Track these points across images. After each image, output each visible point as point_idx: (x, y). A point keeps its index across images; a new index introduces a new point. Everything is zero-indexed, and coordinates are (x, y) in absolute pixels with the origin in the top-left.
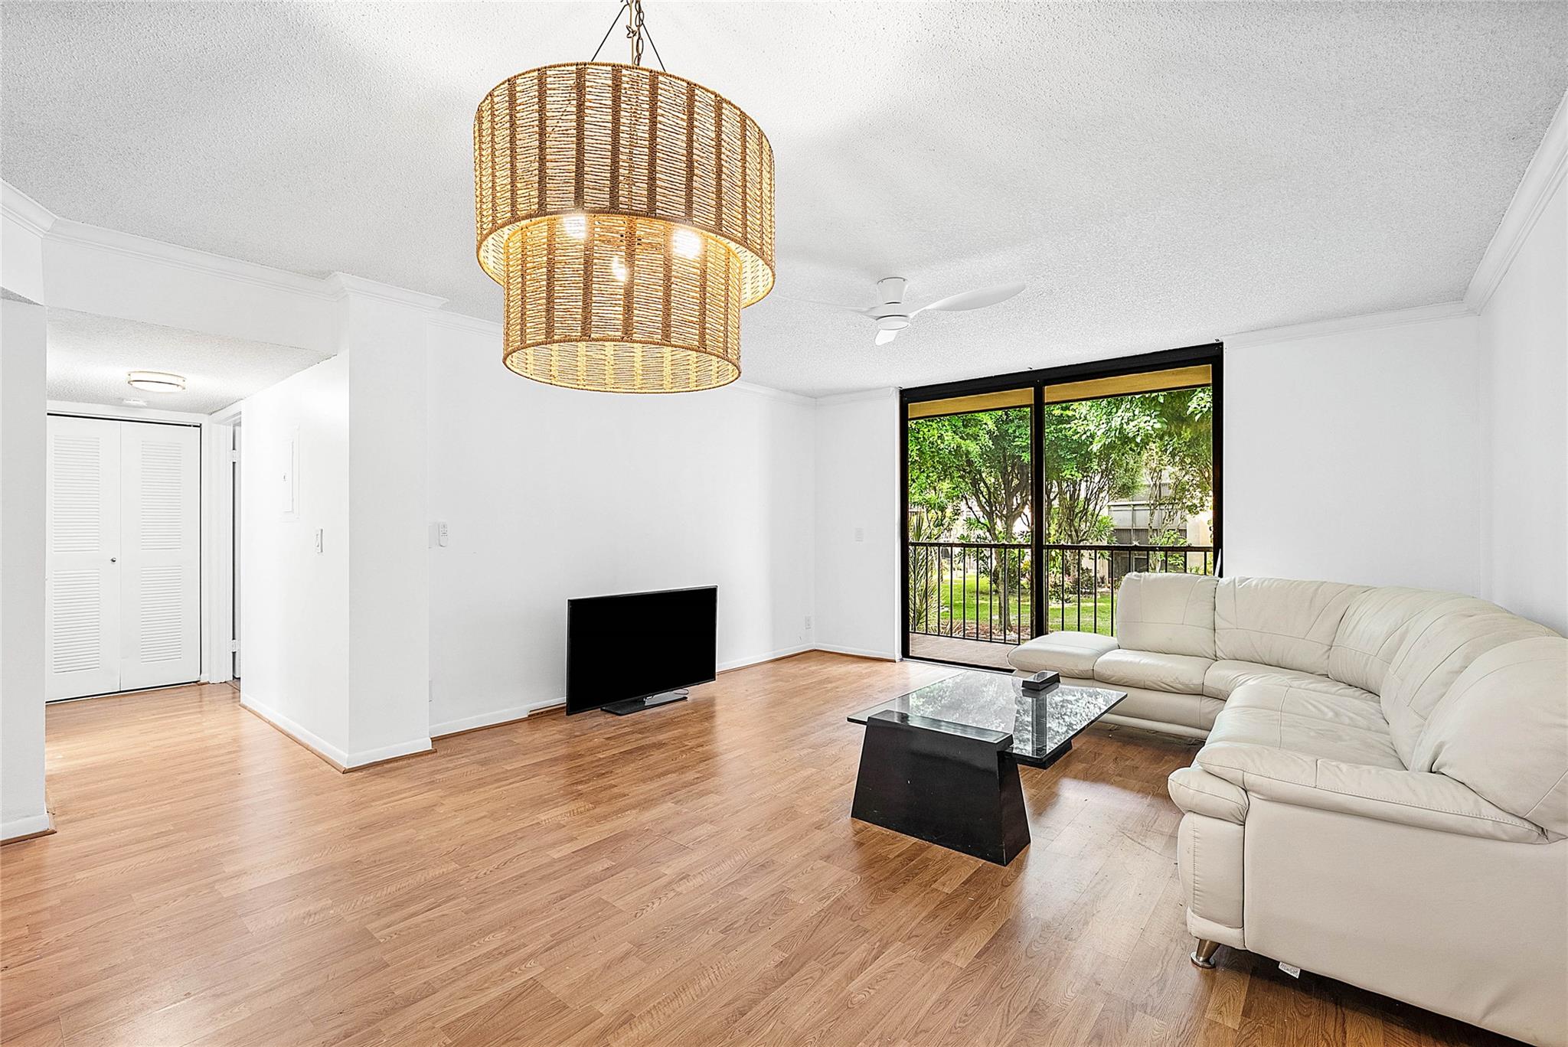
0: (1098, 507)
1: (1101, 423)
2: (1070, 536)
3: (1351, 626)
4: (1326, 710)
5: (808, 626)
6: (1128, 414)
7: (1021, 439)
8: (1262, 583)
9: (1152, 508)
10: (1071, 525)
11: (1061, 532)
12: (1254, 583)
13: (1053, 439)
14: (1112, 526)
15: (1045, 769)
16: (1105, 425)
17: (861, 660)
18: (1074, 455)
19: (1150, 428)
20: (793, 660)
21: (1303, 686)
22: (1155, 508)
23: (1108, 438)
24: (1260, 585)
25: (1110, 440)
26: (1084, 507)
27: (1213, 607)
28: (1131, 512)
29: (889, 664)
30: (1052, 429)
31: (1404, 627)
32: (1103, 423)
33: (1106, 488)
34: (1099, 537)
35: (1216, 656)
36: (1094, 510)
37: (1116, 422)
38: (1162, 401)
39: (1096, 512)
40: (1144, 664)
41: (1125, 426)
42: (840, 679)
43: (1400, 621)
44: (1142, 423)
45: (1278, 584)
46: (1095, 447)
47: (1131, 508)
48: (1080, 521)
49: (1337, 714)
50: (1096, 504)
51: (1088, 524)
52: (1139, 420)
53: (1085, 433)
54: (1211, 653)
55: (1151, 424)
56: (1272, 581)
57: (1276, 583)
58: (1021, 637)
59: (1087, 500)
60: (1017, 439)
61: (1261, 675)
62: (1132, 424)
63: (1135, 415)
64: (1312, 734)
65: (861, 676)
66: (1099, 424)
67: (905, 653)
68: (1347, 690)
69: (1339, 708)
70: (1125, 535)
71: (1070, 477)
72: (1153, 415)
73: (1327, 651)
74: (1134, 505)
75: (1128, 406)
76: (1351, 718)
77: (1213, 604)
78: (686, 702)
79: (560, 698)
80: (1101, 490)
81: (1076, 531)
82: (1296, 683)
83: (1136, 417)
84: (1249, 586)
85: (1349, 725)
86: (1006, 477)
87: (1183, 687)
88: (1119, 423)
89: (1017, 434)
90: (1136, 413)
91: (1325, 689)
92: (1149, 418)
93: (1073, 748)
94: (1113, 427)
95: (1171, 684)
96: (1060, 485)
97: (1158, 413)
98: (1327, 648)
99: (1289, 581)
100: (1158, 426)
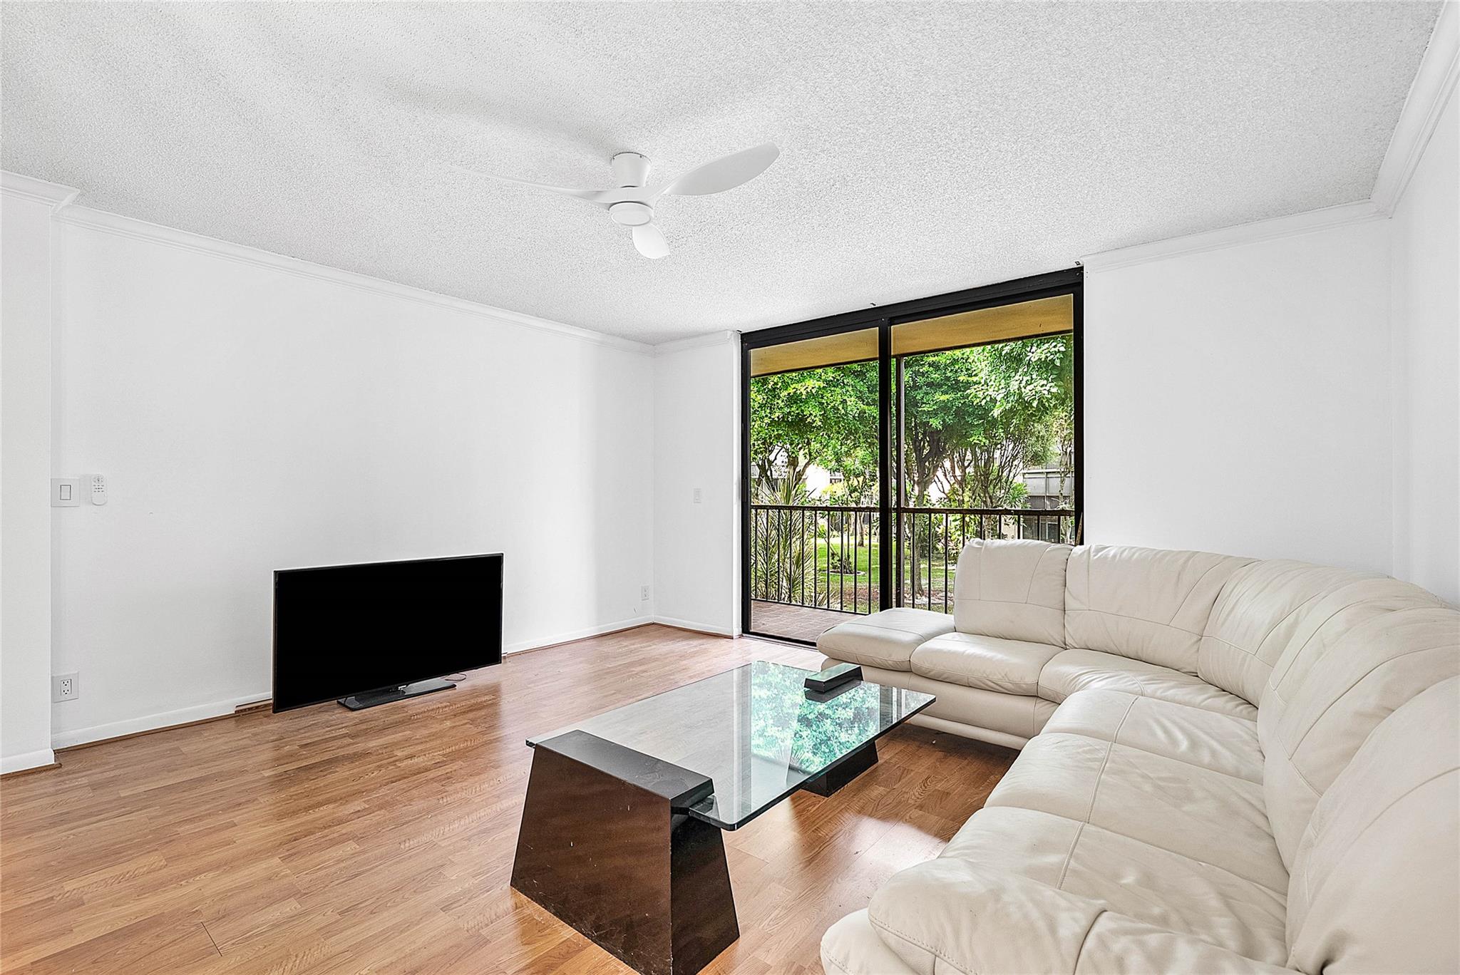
0: (1012, 475)
1: (1000, 387)
2: (985, 502)
3: (1227, 609)
4: (1179, 736)
5: (645, 598)
6: (1025, 379)
7: (928, 406)
8: (1122, 553)
9: (1063, 475)
10: (985, 491)
11: (975, 498)
12: (1112, 553)
13: (960, 405)
14: (1026, 493)
15: (828, 797)
16: (1004, 390)
17: (697, 635)
18: (981, 422)
19: (1046, 392)
20: (621, 636)
21: (1158, 694)
22: (1065, 476)
23: (1008, 402)
24: (1118, 556)
25: (1010, 405)
26: (998, 474)
27: (1062, 582)
28: (1044, 480)
29: (724, 641)
30: (959, 395)
31: (1292, 618)
32: (1002, 388)
33: (1020, 455)
34: (1013, 503)
35: (1065, 644)
36: (1008, 477)
37: (1014, 386)
38: (1058, 364)
39: (1010, 480)
40: (969, 656)
41: (1023, 390)
42: (656, 660)
43: (1287, 608)
44: (1038, 387)
45: (1140, 554)
46: (996, 412)
47: (1045, 476)
48: (994, 488)
49: (1194, 744)
50: (1010, 471)
51: (1003, 491)
52: (1035, 384)
53: (985, 398)
54: (1059, 641)
55: (1047, 388)
56: (1133, 550)
57: (1137, 554)
58: (932, 601)
59: (1002, 467)
60: (924, 405)
61: (1107, 675)
62: (1029, 387)
63: (1032, 379)
64: (1148, 788)
65: (683, 657)
66: (999, 389)
67: (746, 629)
68: (1216, 699)
69: (1196, 731)
70: (1038, 502)
71: (978, 442)
72: (1050, 379)
73: (1197, 641)
74: (1047, 473)
75: (1025, 370)
76: (1214, 753)
77: (1064, 578)
78: (454, 691)
79: (265, 692)
80: (1014, 457)
81: (990, 497)
82: (1150, 689)
83: (1033, 381)
84: (1106, 557)
85: (1209, 767)
86: (917, 444)
87: (1013, 687)
88: (1017, 387)
89: (925, 401)
90: (1034, 376)
91: (1187, 698)
92: (1045, 382)
93: (880, 762)
94: (1012, 391)
95: (999, 683)
96: (974, 453)
97: (1055, 376)
98: (1195, 638)
99: (1155, 550)
100: (1054, 390)
